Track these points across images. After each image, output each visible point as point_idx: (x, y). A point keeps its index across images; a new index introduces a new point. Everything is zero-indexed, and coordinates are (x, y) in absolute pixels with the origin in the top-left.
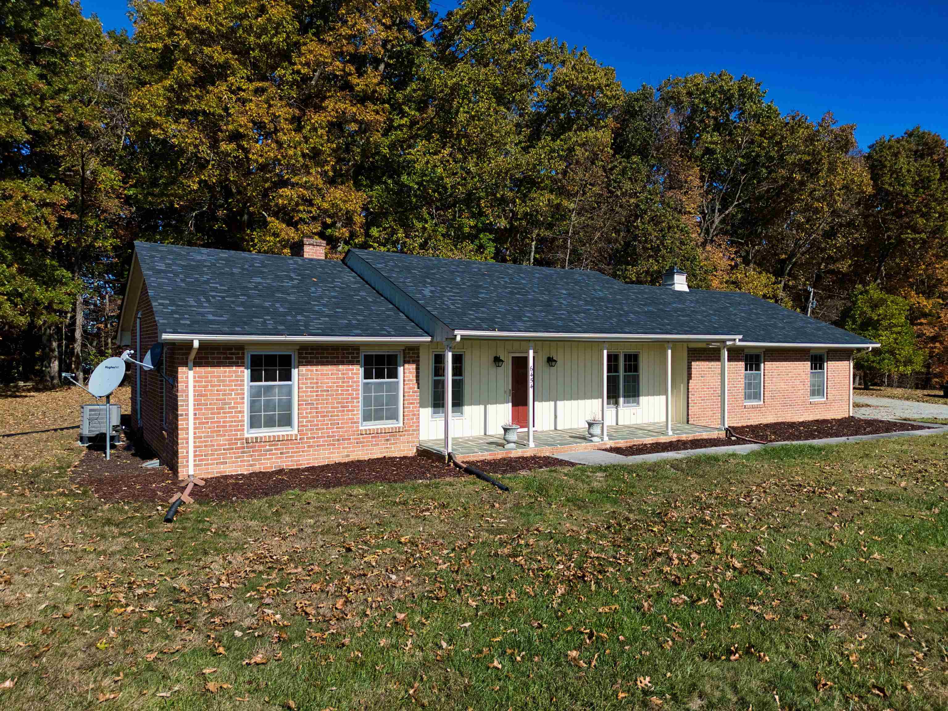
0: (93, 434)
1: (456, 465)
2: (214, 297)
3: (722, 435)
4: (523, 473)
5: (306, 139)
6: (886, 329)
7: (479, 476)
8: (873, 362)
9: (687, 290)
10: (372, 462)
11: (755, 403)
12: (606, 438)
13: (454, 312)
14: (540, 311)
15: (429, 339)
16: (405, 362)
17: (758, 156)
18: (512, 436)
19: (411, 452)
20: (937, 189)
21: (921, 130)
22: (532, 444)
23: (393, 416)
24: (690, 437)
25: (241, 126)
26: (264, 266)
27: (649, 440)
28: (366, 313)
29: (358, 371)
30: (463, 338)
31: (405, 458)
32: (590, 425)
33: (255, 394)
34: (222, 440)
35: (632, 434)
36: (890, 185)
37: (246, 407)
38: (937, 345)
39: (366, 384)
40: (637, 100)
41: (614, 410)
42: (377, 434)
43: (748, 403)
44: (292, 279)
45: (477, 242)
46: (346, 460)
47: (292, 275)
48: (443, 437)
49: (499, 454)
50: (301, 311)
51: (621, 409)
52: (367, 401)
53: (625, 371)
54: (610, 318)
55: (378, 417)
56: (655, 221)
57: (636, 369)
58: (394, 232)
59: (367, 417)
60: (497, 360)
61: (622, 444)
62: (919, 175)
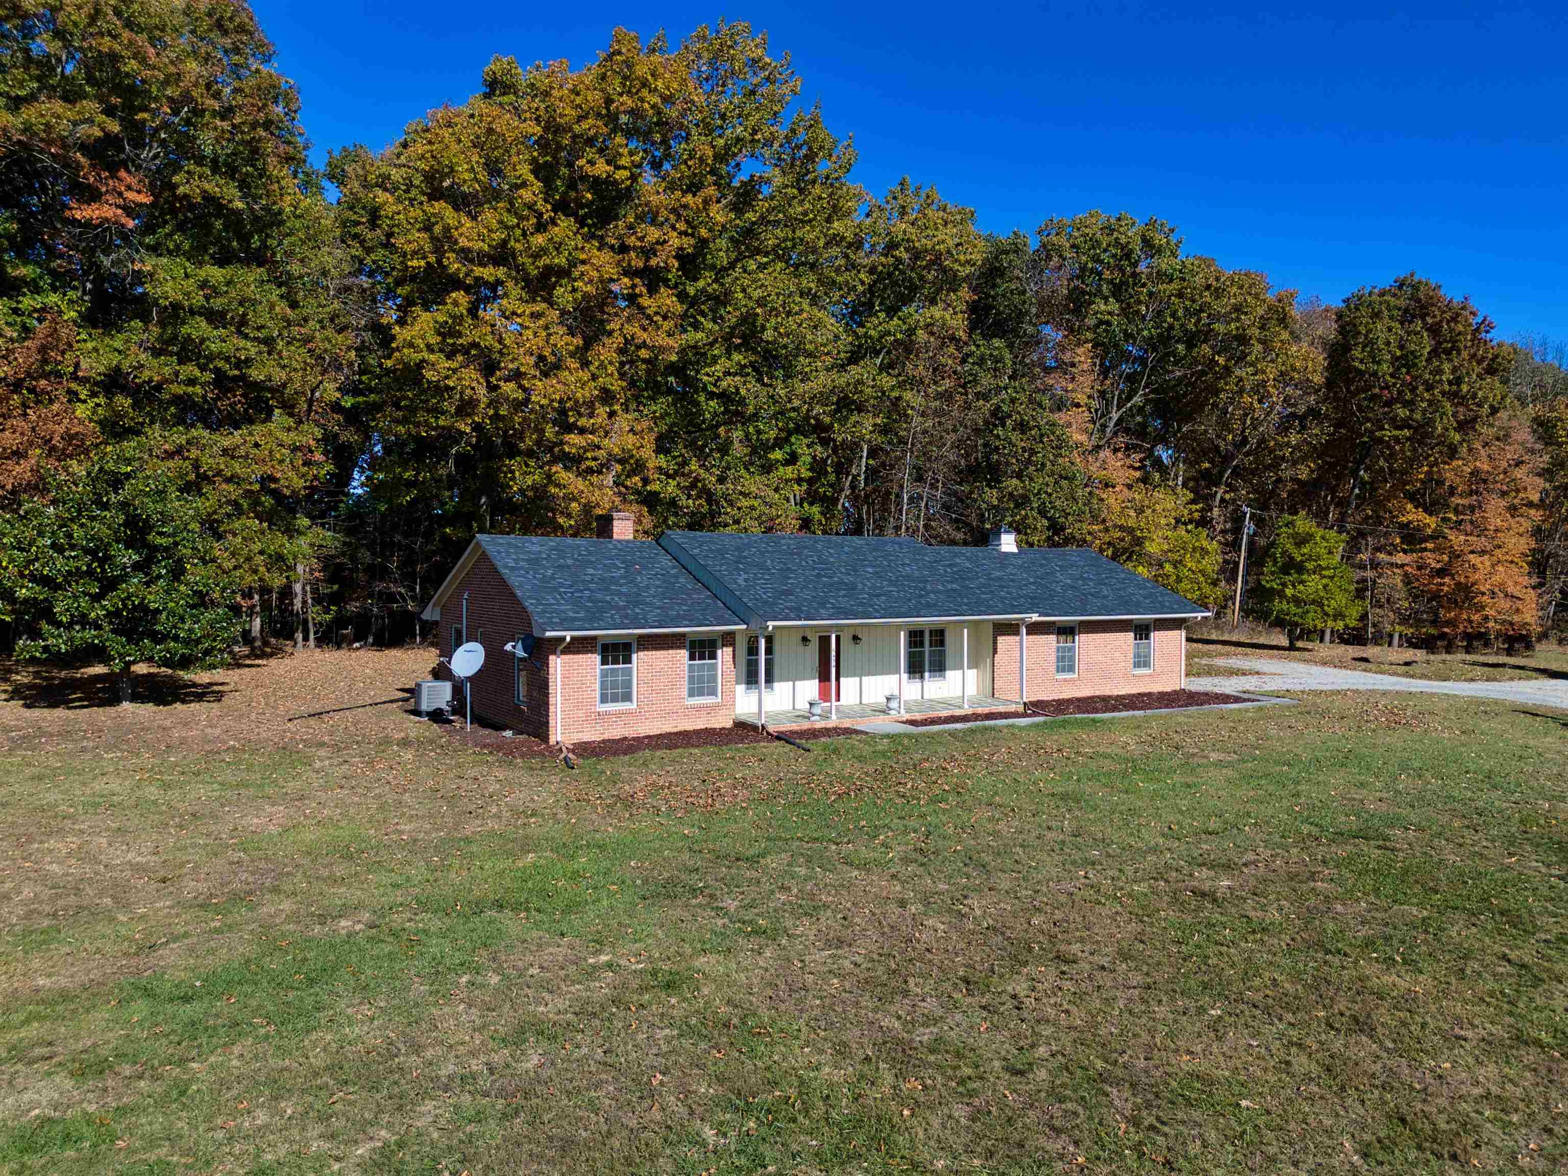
0: (431, 709)
1: (768, 733)
2: (565, 593)
3: (1021, 708)
4: (823, 739)
5: (594, 378)
6: (1314, 573)
7: (787, 742)
8: (1295, 615)
9: (1015, 550)
10: (697, 732)
11: (1068, 676)
12: (903, 711)
13: (766, 602)
14: (843, 596)
15: (745, 627)
16: (723, 645)
17: (1171, 327)
18: (817, 710)
19: (729, 724)
20: (1425, 367)
21: (1416, 278)
22: (834, 717)
23: (713, 692)
24: (986, 710)
25: (522, 364)
26: (590, 554)
27: (944, 714)
28: (689, 602)
29: (684, 654)
30: (774, 627)
31: (723, 729)
32: (888, 699)
33: (604, 674)
34: (581, 714)
35: (932, 708)
36: (1361, 362)
37: (597, 686)
38: (1447, 580)
39: (690, 666)
40: (1007, 253)
41: (919, 685)
42: (699, 708)
43: (1061, 676)
44: (619, 568)
45: (787, 449)
46: (675, 730)
47: (617, 563)
48: (756, 711)
49: (805, 725)
50: (636, 604)
51: (926, 683)
52: (691, 679)
53: (931, 646)
54: (910, 600)
55: (701, 693)
56: (1022, 427)
57: (942, 643)
58: (685, 463)
59: (691, 694)
60: (805, 639)
61: (918, 716)
62: (1401, 347)
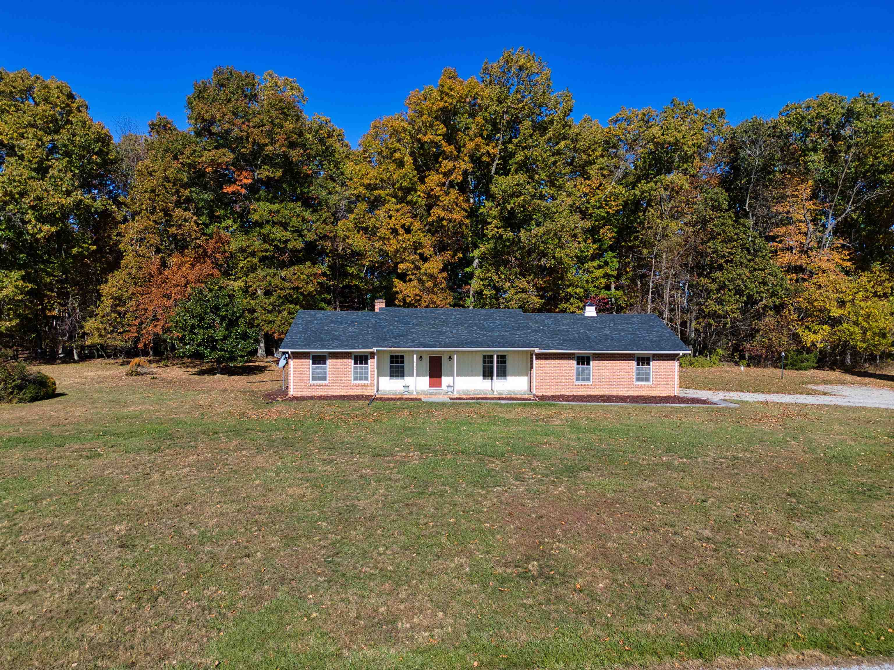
1: (374, 398)
2: (308, 334)
3: (532, 397)
7: (372, 401)
11: (586, 383)
12: (455, 393)
13: (385, 339)
16: (371, 358)
19: (373, 393)
23: (366, 379)
27: (480, 396)
28: (360, 339)
29: (351, 362)
31: (369, 395)
32: (448, 387)
33: (314, 369)
34: (302, 384)
37: (310, 373)
39: (354, 367)
41: (490, 383)
42: (358, 385)
43: (580, 383)
46: (346, 394)
47: (349, 322)
49: (399, 396)
50: (334, 339)
52: (355, 373)
53: (498, 363)
55: (360, 379)
57: (505, 362)
59: (355, 379)
60: (421, 357)
61: (463, 396)
